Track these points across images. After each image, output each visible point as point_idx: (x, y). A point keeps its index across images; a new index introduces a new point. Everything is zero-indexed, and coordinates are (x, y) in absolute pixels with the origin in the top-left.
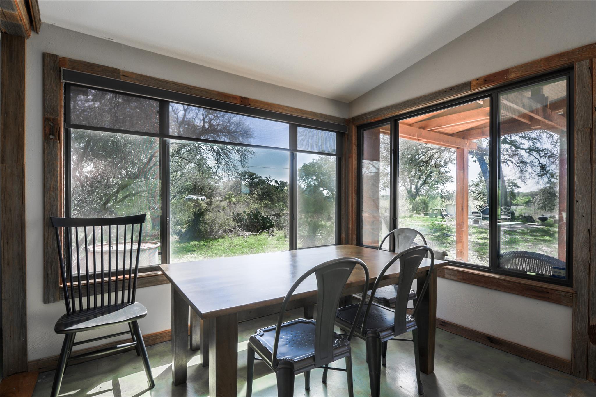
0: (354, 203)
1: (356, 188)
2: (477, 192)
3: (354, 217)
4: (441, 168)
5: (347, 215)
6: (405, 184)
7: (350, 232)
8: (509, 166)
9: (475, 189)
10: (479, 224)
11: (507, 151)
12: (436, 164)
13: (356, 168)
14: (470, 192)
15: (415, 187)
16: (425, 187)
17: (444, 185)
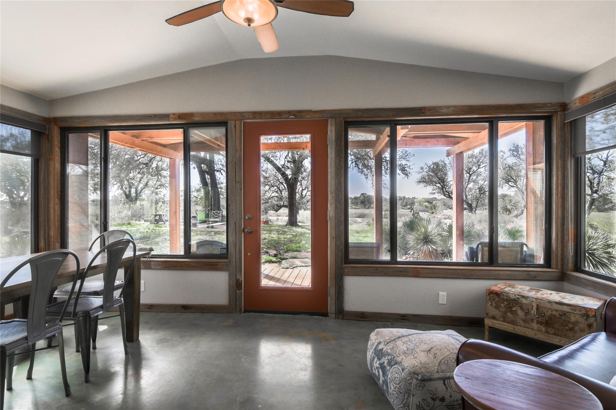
0: (56, 209)
1: (59, 193)
2: (199, 197)
3: (56, 223)
4: (163, 171)
5: (47, 221)
6: (122, 187)
7: (52, 241)
8: (222, 174)
9: (197, 194)
10: (196, 227)
11: (221, 161)
12: (157, 167)
13: (60, 172)
14: (193, 198)
15: (135, 190)
16: (146, 191)
17: (166, 189)
